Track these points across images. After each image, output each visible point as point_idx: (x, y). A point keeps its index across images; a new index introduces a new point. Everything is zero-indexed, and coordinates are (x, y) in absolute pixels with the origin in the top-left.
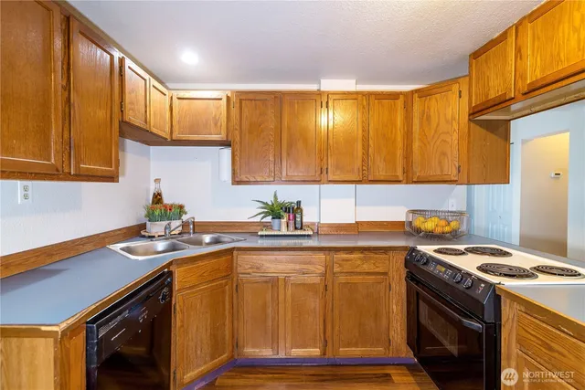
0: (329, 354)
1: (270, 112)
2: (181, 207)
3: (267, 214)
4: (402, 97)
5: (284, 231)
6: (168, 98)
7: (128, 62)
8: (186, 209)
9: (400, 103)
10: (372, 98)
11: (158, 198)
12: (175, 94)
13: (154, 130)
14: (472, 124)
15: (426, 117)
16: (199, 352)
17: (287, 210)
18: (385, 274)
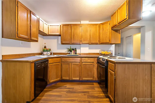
0: (81, 80)
1: (69, 28)
2: (50, 49)
3: (69, 51)
4: (98, 25)
5: (72, 54)
6: (47, 26)
7: (40, 19)
8: (51, 50)
9: (98, 26)
10: (92, 25)
11: (45, 47)
12: (49, 25)
13: (45, 32)
14: (112, 30)
15: (103, 29)
16: (53, 77)
17: (73, 50)
18: (93, 62)
